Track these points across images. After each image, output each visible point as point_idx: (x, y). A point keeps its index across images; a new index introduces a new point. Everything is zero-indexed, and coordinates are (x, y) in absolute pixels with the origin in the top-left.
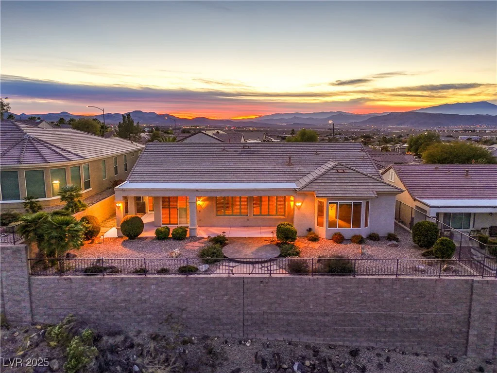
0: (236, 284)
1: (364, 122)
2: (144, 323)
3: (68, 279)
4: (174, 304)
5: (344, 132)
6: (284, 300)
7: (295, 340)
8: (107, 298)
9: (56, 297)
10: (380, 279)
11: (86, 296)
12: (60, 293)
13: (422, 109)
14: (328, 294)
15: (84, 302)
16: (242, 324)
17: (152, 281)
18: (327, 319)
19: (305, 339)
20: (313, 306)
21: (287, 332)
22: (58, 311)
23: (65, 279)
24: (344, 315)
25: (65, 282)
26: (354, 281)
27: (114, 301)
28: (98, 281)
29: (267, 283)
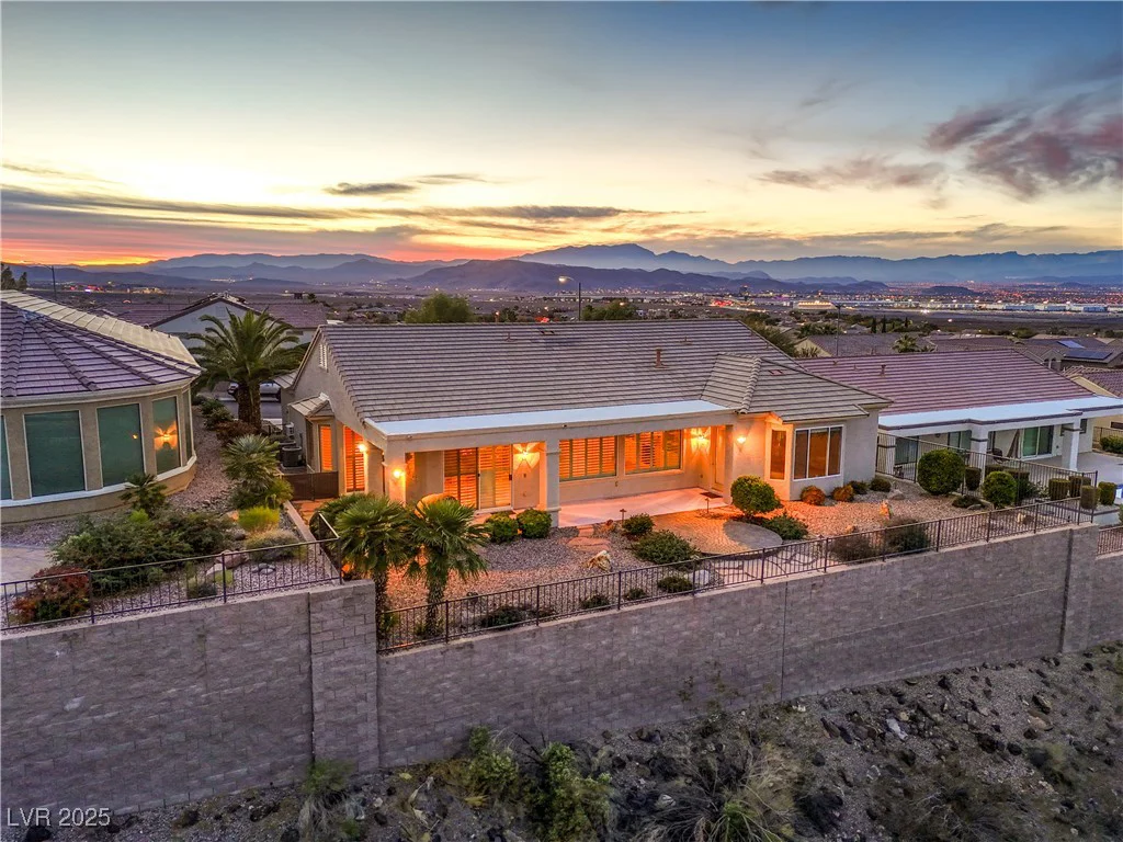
0: (773, 597)
1: (417, 279)
2: (614, 714)
3: (466, 644)
4: (670, 660)
5: (388, 301)
6: (845, 612)
7: (857, 684)
8: (545, 674)
9: (436, 695)
10: (969, 549)
11: (501, 679)
12: (447, 684)
13: (528, 255)
14: (905, 588)
15: (496, 694)
16: (780, 675)
17: (634, 617)
18: (902, 634)
19: (873, 678)
20: (885, 616)
21: (848, 671)
22: (439, 729)
23: (459, 648)
24: (923, 622)
25: (458, 654)
26: (939, 559)
27: (560, 678)
28: (528, 639)
29: (821, 586)
